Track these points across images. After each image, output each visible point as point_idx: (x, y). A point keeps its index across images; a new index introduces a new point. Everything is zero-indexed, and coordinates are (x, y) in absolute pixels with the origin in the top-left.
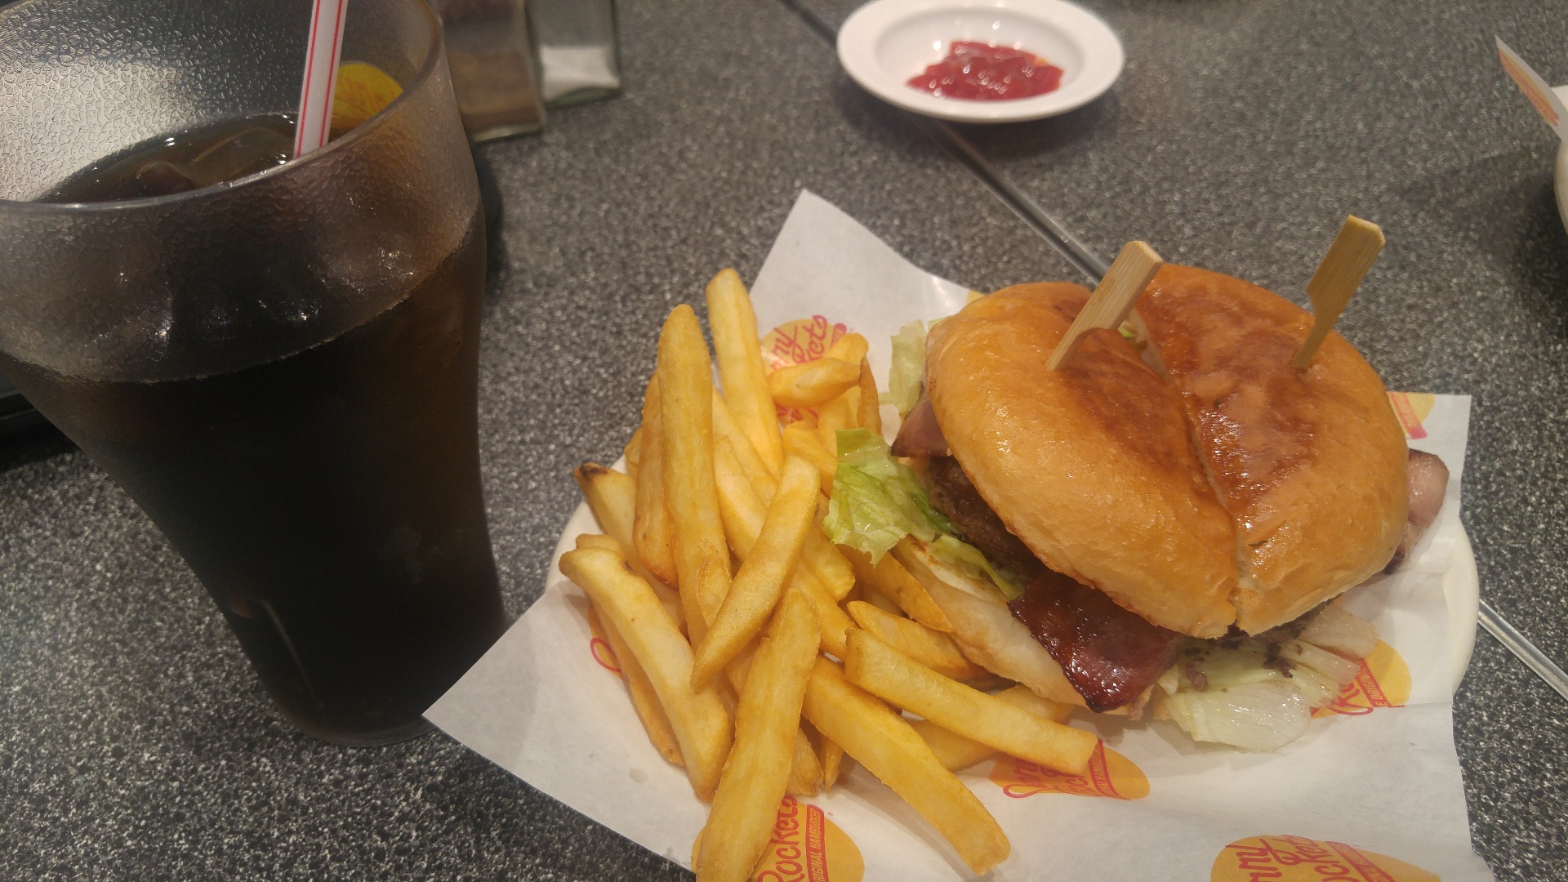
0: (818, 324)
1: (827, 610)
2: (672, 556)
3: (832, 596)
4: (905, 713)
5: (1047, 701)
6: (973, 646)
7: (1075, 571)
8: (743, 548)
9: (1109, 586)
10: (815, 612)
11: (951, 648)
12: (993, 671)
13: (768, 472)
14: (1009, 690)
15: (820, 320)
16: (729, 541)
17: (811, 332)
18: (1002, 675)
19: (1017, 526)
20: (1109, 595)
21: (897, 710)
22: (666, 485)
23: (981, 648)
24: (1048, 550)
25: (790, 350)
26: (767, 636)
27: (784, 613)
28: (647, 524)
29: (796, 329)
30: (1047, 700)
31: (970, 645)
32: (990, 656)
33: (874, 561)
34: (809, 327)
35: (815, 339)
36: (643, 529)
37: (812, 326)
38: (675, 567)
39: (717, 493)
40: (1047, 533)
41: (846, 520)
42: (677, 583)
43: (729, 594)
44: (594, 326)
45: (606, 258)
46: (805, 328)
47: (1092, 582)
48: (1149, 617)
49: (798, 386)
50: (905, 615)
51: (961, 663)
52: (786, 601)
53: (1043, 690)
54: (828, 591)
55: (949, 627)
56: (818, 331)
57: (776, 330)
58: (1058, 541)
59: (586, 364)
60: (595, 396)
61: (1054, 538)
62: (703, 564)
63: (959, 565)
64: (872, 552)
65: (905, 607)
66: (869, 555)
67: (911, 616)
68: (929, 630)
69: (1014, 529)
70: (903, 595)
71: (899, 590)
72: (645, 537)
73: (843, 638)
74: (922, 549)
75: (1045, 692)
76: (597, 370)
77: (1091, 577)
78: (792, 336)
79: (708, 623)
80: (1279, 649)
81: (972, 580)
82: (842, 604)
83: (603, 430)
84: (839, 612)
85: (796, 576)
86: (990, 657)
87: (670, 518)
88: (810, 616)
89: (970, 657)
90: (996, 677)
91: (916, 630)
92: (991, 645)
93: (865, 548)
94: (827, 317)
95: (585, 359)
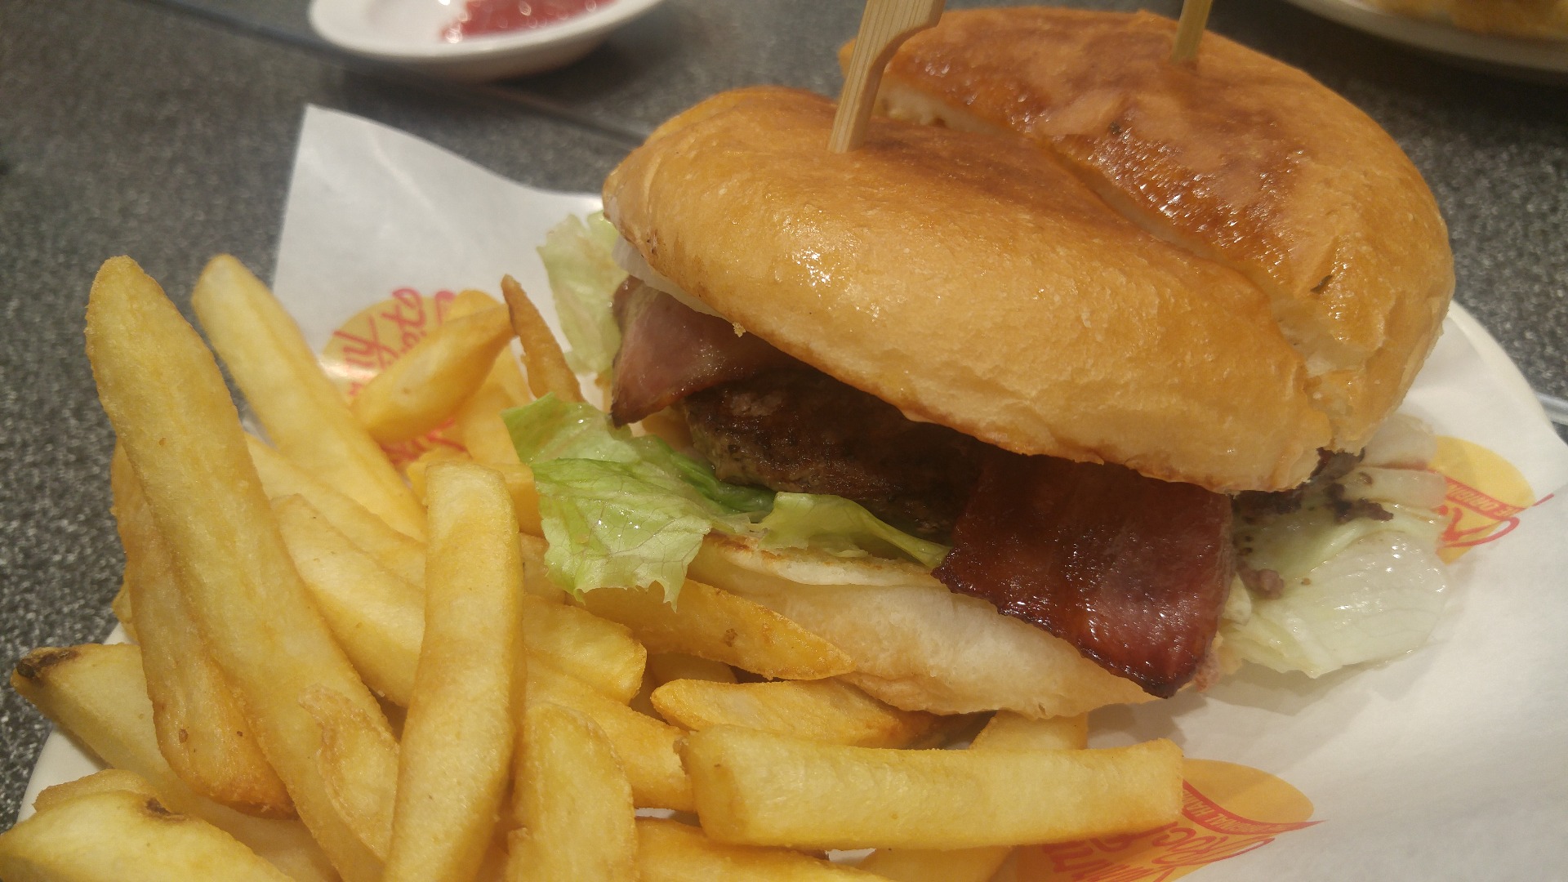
0: (407, 303)
1: (620, 725)
2: (257, 750)
3: (615, 697)
4: (834, 855)
5: (1057, 722)
6: (900, 679)
7: (1062, 442)
8: (399, 678)
9: (1129, 448)
10: (598, 737)
11: (858, 703)
12: (946, 709)
13: (403, 538)
14: (984, 733)
15: (408, 296)
16: (369, 680)
17: (397, 318)
18: (965, 711)
19: (926, 400)
20: (1131, 465)
21: (817, 855)
22: (196, 616)
23: (914, 676)
24: (1002, 420)
25: (374, 358)
26: (518, 826)
27: (535, 763)
28: (182, 712)
29: (371, 322)
30: (1057, 720)
31: (890, 680)
32: (936, 683)
33: (670, 596)
34: (391, 310)
35: (410, 329)
36: (176, 722)
37: (397, 308)
38: (272, 772)
39: (310, 597)
40: (987, 387)
41: (587, 542)
42: (289, 802)
43: (403, 771)
44: (34, 464)
45: (34, 367)
46: (385, 315)
47: (1096, 451)
48: (1209, 480)
49: (406, 391)
50: (758, 678)
51: (888, 720)
52: (531, 737)
53: (1048, 704)
54: (605, 692)
55: (846, 662)
56: (409, 314)
57: (339, 334)
58: (1013, 394)
59: (32, 523)
60: (61, 565)
61: (1003, 392)
62: (327, 737)
63: (820, 545)
64: (660, 579)
65: (749, 663)
66: (656, 586)
67: (769, 675)
68: (809, 684)
69: (920, 410)
70: (738, 643)
71: (730, 638)
72: (184, 736)
73: (673, 763)
74: (741, 546)
75: (1051, 707)
76: (53, 526)
77: (1093, 443)
78: (366, 335)
79: (380, 853)
80: (1341, 488)
81: (853, 559)
82: (641, 703)
83: (88, 611)
84: (642, 722)
85: (530, 686)
86: (937, 686)
87: (228, 677)
88: (590, 747)
89: (896, 703)
90: (956, 718)
91: (787, 694)
92: (931, 662)
93: (645, 577)
94: (416, 286)
95: (26, 516)
